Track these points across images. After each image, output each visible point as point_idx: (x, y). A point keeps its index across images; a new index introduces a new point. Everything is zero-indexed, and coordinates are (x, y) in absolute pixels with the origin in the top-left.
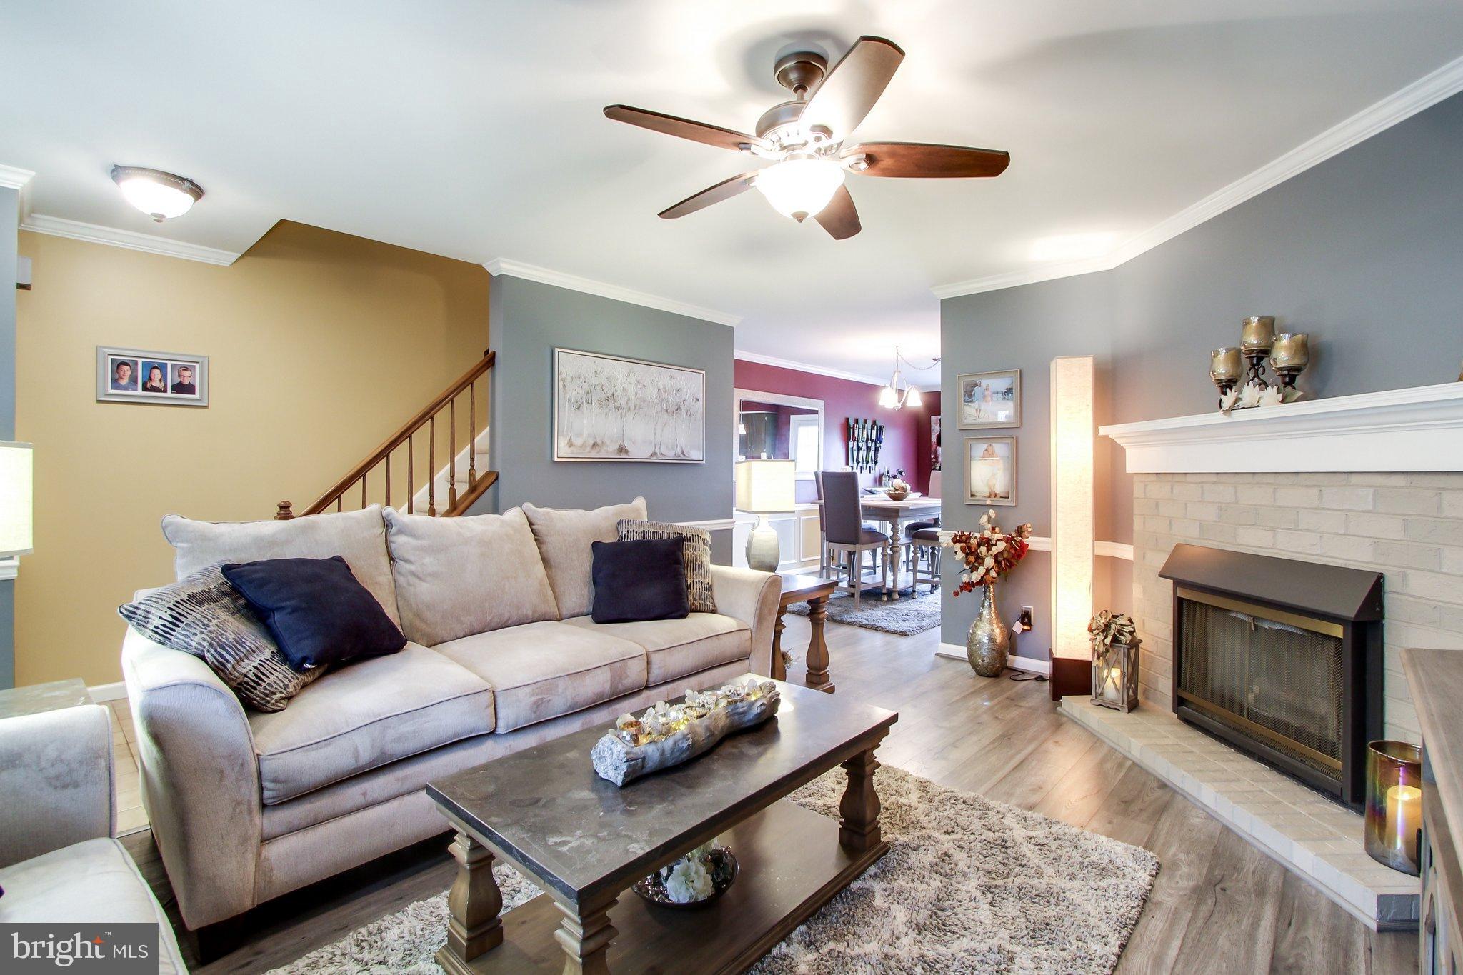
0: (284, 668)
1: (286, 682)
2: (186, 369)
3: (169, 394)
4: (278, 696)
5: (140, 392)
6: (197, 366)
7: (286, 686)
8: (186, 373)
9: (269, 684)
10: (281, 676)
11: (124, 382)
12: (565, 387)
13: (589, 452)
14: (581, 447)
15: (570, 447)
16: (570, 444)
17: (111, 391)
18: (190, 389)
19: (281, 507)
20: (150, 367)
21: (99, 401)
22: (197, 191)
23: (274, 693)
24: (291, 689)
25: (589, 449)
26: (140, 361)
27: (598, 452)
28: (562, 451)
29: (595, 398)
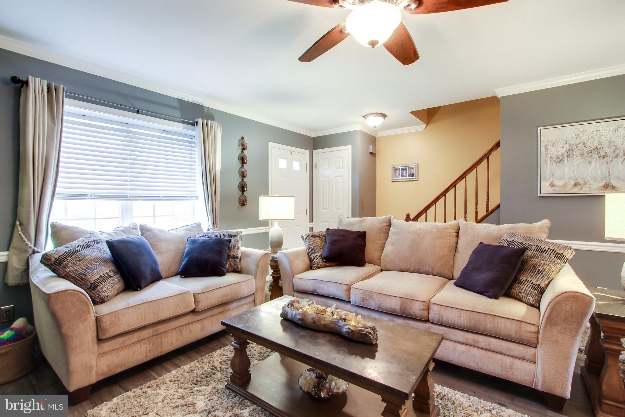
0: (320, 259)
1: (319, 263)
2: (412, 168)
3: (408, 177)
4: (315, 266)
5: (401, 178)
6: (415, 167)
7: (318, 264)
8: (412, 170)
9: (315, 262)
10: (318, 261)
11: (397, 175)
12: (546, 149)
13: (571, 189)
14: (563, 186)
15: (552, 187)
16: (552, 185)
17: (394, 178)
18: (413, 175)
19: (407, 215)
20: (403, 169)
21: (392, 182)
22: (384, 116)
23: (315, 265)
24: (319, 265)
25: (570, 187)
26: (401, 168)
27: (580, 189)
28: (545, 189)
29: (576, 153)
